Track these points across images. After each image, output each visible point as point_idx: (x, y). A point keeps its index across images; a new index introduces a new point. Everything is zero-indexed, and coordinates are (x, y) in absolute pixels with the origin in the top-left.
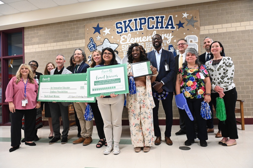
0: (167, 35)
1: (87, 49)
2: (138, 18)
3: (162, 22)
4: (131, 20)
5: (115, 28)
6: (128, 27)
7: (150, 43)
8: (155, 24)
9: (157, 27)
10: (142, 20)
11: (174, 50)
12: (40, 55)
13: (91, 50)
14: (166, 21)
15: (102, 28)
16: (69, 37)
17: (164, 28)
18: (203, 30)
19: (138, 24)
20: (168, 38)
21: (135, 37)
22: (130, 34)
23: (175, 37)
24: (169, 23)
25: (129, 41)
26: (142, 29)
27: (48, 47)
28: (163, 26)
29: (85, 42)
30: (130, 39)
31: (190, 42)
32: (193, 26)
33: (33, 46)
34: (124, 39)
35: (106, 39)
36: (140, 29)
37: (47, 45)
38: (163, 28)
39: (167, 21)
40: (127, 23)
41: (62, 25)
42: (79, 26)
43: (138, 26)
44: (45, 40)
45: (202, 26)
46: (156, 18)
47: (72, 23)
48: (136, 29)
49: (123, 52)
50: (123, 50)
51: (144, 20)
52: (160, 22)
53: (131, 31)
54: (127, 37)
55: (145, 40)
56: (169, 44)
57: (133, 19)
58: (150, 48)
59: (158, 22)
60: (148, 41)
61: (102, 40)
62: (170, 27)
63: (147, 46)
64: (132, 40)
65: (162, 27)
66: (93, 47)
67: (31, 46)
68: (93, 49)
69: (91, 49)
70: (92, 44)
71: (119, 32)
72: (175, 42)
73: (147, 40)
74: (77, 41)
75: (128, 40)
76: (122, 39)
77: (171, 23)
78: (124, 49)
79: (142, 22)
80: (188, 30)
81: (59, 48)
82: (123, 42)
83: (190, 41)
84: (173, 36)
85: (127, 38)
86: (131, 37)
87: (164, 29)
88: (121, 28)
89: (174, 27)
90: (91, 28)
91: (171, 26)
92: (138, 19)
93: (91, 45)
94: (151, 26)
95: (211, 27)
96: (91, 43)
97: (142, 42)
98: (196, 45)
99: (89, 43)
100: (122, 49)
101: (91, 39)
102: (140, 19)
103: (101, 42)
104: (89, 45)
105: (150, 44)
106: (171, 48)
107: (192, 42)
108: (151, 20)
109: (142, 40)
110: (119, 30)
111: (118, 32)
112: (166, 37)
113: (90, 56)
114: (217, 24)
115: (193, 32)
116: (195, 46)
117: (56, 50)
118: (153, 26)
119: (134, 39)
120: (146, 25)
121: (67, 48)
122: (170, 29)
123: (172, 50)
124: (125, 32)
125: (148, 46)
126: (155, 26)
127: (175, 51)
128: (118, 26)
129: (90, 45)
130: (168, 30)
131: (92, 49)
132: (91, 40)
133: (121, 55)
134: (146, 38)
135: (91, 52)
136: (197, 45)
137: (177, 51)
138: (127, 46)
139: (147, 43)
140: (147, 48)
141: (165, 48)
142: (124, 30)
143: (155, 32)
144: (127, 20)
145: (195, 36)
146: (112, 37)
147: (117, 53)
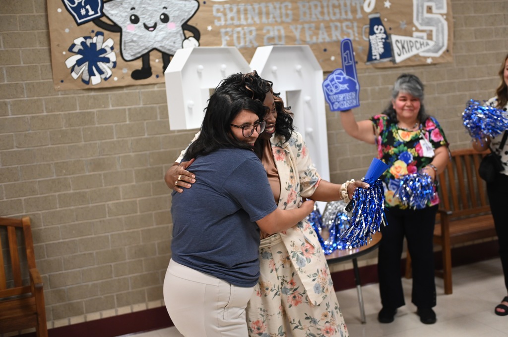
1: (59, 10)
7: (312, 3)
11: (384, 36)
13: (81, 17)
31: (427, 12)
49: (220, 33)
50: (217, 23)
56: (370, 13)
58: (313, 25)
63: (305, 13)
68: (87, 11)
69: (77, 9)
72: (387, 8)
78: (223, 23)
83: (427, 7)
98: (440, 22)
100: (216, 21)
106: (377, 29)
107: (431, 13)
113: (78, 41)
116: (440, 25)
123: (380, 36)
125: (308, 16)
127: (387, 38)
131: (83, 12)
133: (212, 43)
135: (79, 24)
136: (445, 23)
137: (394, 38)
138: (235, 10)
139: (304, 6)
140: (302, 23)
141: (358, 27)
147: (197, 35)
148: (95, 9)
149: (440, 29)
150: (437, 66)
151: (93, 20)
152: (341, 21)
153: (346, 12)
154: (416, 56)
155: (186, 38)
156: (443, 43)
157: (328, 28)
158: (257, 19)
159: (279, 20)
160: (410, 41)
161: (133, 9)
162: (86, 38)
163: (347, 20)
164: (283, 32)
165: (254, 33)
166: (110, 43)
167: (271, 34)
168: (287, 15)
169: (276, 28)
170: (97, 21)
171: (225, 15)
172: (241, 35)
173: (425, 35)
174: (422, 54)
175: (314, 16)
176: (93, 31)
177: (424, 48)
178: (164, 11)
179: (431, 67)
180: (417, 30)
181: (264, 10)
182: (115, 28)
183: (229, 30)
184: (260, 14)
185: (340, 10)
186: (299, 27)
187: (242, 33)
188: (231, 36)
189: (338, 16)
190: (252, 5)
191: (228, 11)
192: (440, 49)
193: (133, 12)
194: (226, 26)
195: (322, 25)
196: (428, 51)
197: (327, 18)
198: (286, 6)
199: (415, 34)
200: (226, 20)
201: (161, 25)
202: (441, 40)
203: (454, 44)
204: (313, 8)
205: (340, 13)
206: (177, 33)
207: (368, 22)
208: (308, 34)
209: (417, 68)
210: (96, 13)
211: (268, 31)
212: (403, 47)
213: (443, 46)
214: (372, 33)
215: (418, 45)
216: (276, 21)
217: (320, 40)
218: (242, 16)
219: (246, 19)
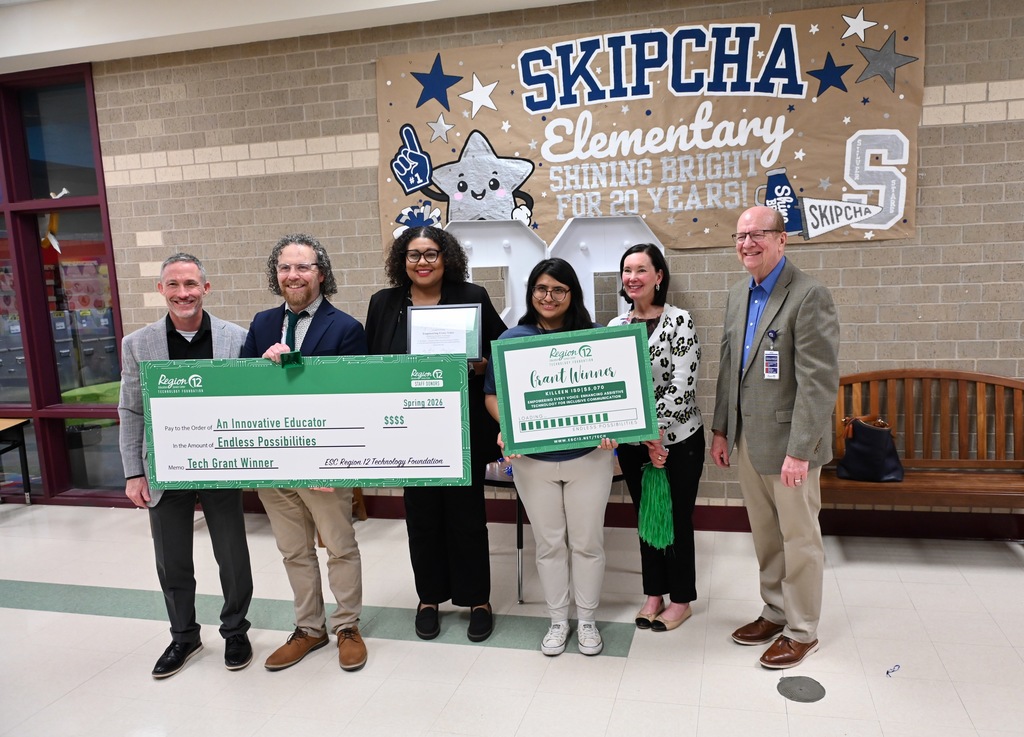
0: (762, 127)
1: (389, 180)
2: (628, 35)
3: (741, 59)
4: (595, 44)
5: (519, 81)
6: (580, 79)
7: (680, 159)
8: (708, 67)
9: (718, 85)
10: (647, 45)
11: (792, 200)
12: (177, 202)
13: (409, 186)
14: (760, 54)
15: (456, 79)
16: (305, 121)
17: (752, 87)
18: (939, 105)
19: (629, 64)
20: (767, 140)
21: (613, 129)
22: (587, 115)
23: (800, 134)
24: (778, 66)
25: (585, 149)
26: (646, 90)
27: (208, 163)
28: (749, 79)
29: (377, 147)
30: (589, 139)
31: (872, 164)
32: (891, 81)
33: (143, 155)
34: (560, 139)
35: (475, 133)
36: (635, 91)
37: (203, 154)
38: (746, 87)
39: (766, 53)
40: (575, 59)
41: (269, 56)
42: (347, 64)
43: (629, 74)
44: (194, 129)
45: (934, 84)
46: (713, 36)
47: (315, 51)
48: (619, 91)
49: (556, 199)
50: (554, 188)
51: (655, 44)
52: (731, 59)
53: (592, 97)
54: (575, 126)
55: (658, 145)
56: (771, 168)
57: (603, 40)
58: (681, 187)
59: (722, 58)
60: (671, 150)
61: (459, 136)
62: (779, 82)
63: (669, 173)
64: (599, 142)
65: (741, 85)
66: (415, 171)
67: (132, 156)
68: (416, 179)
69: (406, 178)
70: (413, 157)
71: (536, 100)
72: (798, 160)
73: (669, 146)
74: (342, 138)
75: (579, 144)
76: (553, 139)
77: (784, 66)
78: (560, 187)
79: (647, 57)
80: (865, 101)
81: (262, 172)
82: (555, 150)
83: (872, 155)
84: (791, 131)
85: (573, 134)
86: (595, 131)
87: (752, 93)
88: (548, 80)
89: (802, 86)
90: (403, 75)
91: (785, 81)
92: (628, 40)
93: (408, 159)
94: (688, 76)
95: (977, 89)
96: (405, 153)
97: (643, 156)
98: (895, 177)
99: (399, 153)
100: (552, 185)
101: (407, 132)
102: (639, 41)
103: (454, 150)
104: (398, 161)
105: (683, 169)
106: (779, 191)
107: (880, 164)
108: (689, 45)
109: (643, 144)
110: (539, 92)
111: (530, 100)
112: (757, 133)
113: (405, 212)
114: (1009, 79)
115: (887, 116)
116: (893, 182)
117: (247, 180)
118: (699, 77)
119: (608, 138)
120: (667, 67)
121: (299, 169)
122: (777, 92)
123: (784, 200)
124: (563, 101)
125: (674, 175)
126: (708, 79)
127: (796, 202)
128: (534, 74)
129: (402, 159)
130: (768, 99)
131: (412, 181)
132: (408, 135)
133: (547, 213)
134: (665, 134)
135: (407, 194)
136: (903, 180)
137: (807, 203)
138: (577, 172)
139: (669, 163)
140: (665, 186)
141: (748, 188)
142: (559, 93)
143: (708, 106)
144: (576, 44)
145: (897, 133)
146: (506, 126)
147: (530, 204)
148: (423, 178)
149: (893, 188)
150: (885, 243)
151: (421, 189)
152: (723, 181)
153: (731, 169)
154: (847, 227)
155: (516, 207)
156: (896, 208)
157: (702, 191)
158: (604, 183)
159: (633, 182)
160: (836, 207)
161: (461, 175)
162: (413, 208)
163: (733, 179)
164: (635, 198)
165: (599, 198)
166: (437, 213)
167: (620, 201)
168: (644, 176)
169: (628, 192)
170: (425, 190)
172: (582, 203)
173: (864, 198)
174: (855, 226)
175: (682, 176)
176: (421, 201)
177: (859, 217)
178: (494, 176)
179: (874, 244)
180: (850, 190)
181: (614, 170)
182: (443, 197)
183: (568, 196)
184: (609, 175)
185: (723, 166)
186: (661, 190)
187: (583, 199)
188: (570, 203)
189: (718, 175)
190: (599, 165)
191: (568, 174)
192: (890, 218)
193: (462, 179)
194: (563, 192)
195: (694, 187)
196: (868, 221)
197: (701, 177)
198: (644, 165)
199: (846, 197)
200: (565, 185)
201: (489, 192)
202: (893, 204)
203: (917, 211)
204: (682, 163)
205: (723, 170)
206: (507, 201)
207: (766, 181)
208: (671, 198)
209: (848, 245)
210: (425, 181)
211: (617, 197)
212: (823, 216)
213: (896, 213)
214: (770, 195)
215: (851, 213)
216: (629, 184)
217: (688, 207)
218: (586, 179)
219: (590, 182)
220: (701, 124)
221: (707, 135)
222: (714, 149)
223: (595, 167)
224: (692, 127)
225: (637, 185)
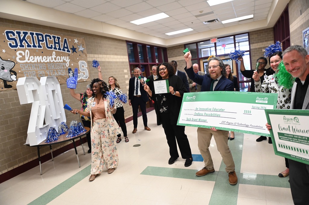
3: (59, 43)
5: (6, 38)
6: (24, 41)
8: (53, 44)
9: (55, 48)
10: (39, 36)
14: (62, 43)
19: (36, 40)
20: (66, 61)
21: (35, 55)
22: (27, 51)
23: (71, 60)
25: (29, 60)
26: (41, 47)
30: (29, 57)
31: (82, 67)
32: (82, 52)
34: (21, 57)
36: (38, 47)
40: (22, 36)
43: (36, 42)
45: (88, 54)
46: (52, 37)
48: (35, 46)
49: (23, 73)
50: (22, 70)
51: (41, 36)
52: (57, 43)
53: (28, 46)
54: (25, 53)
55: (46, 60)
56: (68, 67)
57: (29, 32)
58: (53, 70)
59: (55, 43)
62: (66, 49)
63: (50, 67)
64: (32, 58)
65: (60, 49)
71: (12, 45)
72: (72, 66)
73: (48, 61)
75: (27, 58)
76: (19, 56)
77: (66, 46)
78: (24, 70)
79: (40, 39)
82: (20, 59)
83: (82, 65)
85: (25, 55)
86: (30, 55)
87: (62, 51)
88: (15, 40)
89: (70, 51)
92: (34, 34)
97: (43, 63)
102: (37, 35)
105: (52, 66)
107: (84, 67)
108: (48, 38)
109: (42, 60)
110: (13, 43)
111: (10, 44)
112: (64, 59)
115: (83, 58)
118: (52, 46)
119: (34, 57)
120: (44, 42)
122: (66, 52)
124: (20, 46)
128: (10, 37)
133: (21, 77)
134: (47, 58)
136: (87, 70)
138: (27, 66)
139: (49, 65)
140: (49, 70)
141: (65, 71)
142: (19, 44)
143: (54, 52)
144: (22, 32)
145: (84, 61)
146: (4, 51)
147: (15, 74)
149: (86, 72)
152: (60, 69)
153: (61, 67)
154: (81, 79)
155: (11, 75)
157: (57, 71)
158: (35, 68)
163: (62, 69)
164: (44, 73)
165: (35, 73)
167: (40, 73)
168: (44, 67)
169: (41, 71)
171: (24, 67)
172: (31, 74)
173: (83, 73)
174: (83, 79)
175: (52, 68)
177: (83, 77)
179: (86, 82)
180: (81, 72)
181: (37, 66)
186: (49, 71)
187: (31, 73)
188: (27, 74)
191: (25, 66)
192: (87, 77)
194: (25, 71)
195: (55, 70)
196: (84, 78)
197: (56, 68)
198: (44, 65)
199: (80, 73)
202: (87, 75)
203: (90, 76)
204: (52, 65)
206: (8, 73)
207: (68, 70)
208: (51, 73)
209: (82, 82)
214: (69, 73)
215: (82, 76)
216: (41, 69)
217: (55, 75)
218: (30, 68)
219: (32, 69)
220: (54, 56)
221: (55, 59)
222: (57, 62)
223: (32, 65)
224: (52, 57)
225: (43, 70)
